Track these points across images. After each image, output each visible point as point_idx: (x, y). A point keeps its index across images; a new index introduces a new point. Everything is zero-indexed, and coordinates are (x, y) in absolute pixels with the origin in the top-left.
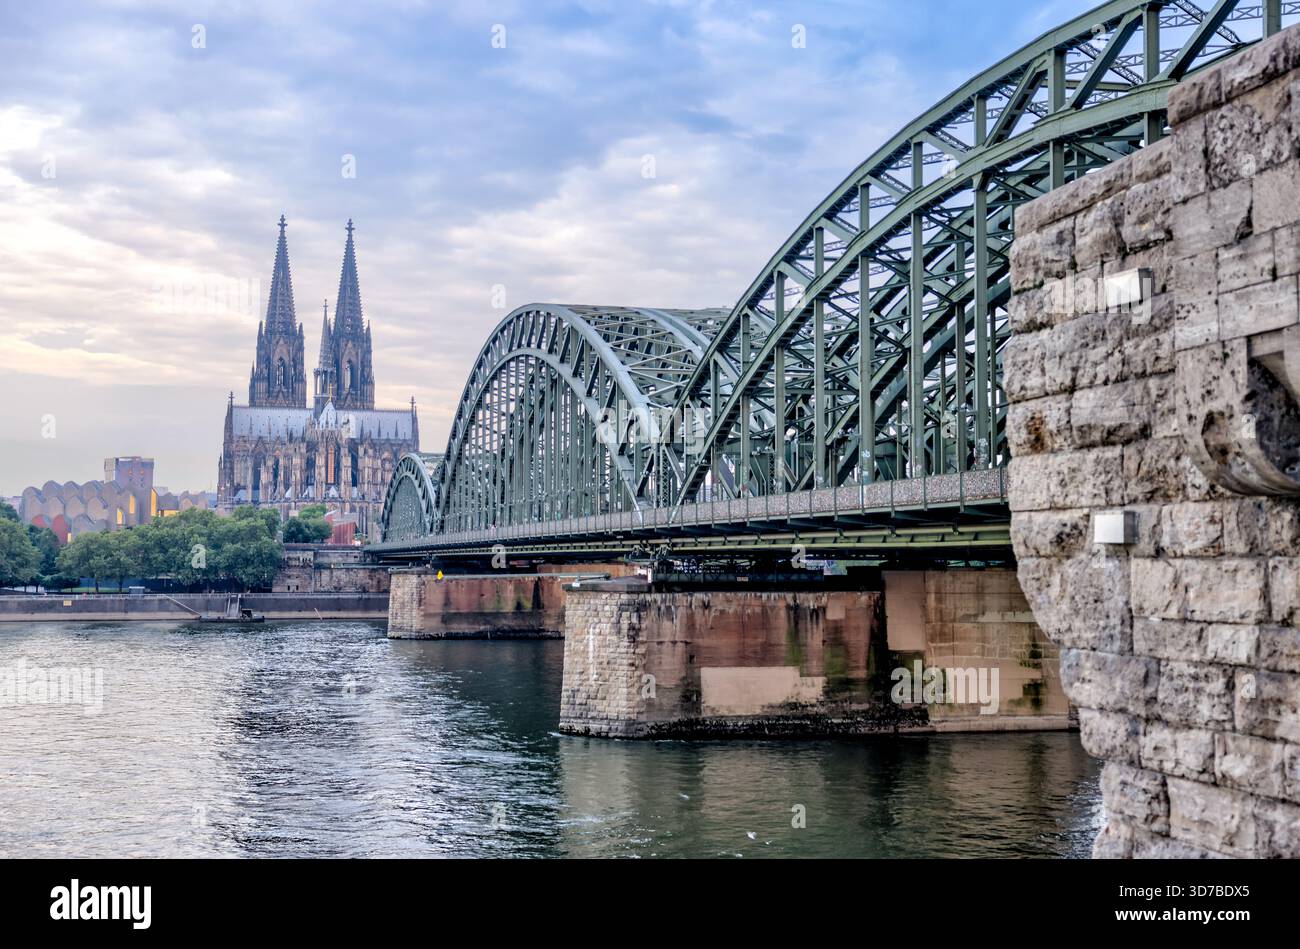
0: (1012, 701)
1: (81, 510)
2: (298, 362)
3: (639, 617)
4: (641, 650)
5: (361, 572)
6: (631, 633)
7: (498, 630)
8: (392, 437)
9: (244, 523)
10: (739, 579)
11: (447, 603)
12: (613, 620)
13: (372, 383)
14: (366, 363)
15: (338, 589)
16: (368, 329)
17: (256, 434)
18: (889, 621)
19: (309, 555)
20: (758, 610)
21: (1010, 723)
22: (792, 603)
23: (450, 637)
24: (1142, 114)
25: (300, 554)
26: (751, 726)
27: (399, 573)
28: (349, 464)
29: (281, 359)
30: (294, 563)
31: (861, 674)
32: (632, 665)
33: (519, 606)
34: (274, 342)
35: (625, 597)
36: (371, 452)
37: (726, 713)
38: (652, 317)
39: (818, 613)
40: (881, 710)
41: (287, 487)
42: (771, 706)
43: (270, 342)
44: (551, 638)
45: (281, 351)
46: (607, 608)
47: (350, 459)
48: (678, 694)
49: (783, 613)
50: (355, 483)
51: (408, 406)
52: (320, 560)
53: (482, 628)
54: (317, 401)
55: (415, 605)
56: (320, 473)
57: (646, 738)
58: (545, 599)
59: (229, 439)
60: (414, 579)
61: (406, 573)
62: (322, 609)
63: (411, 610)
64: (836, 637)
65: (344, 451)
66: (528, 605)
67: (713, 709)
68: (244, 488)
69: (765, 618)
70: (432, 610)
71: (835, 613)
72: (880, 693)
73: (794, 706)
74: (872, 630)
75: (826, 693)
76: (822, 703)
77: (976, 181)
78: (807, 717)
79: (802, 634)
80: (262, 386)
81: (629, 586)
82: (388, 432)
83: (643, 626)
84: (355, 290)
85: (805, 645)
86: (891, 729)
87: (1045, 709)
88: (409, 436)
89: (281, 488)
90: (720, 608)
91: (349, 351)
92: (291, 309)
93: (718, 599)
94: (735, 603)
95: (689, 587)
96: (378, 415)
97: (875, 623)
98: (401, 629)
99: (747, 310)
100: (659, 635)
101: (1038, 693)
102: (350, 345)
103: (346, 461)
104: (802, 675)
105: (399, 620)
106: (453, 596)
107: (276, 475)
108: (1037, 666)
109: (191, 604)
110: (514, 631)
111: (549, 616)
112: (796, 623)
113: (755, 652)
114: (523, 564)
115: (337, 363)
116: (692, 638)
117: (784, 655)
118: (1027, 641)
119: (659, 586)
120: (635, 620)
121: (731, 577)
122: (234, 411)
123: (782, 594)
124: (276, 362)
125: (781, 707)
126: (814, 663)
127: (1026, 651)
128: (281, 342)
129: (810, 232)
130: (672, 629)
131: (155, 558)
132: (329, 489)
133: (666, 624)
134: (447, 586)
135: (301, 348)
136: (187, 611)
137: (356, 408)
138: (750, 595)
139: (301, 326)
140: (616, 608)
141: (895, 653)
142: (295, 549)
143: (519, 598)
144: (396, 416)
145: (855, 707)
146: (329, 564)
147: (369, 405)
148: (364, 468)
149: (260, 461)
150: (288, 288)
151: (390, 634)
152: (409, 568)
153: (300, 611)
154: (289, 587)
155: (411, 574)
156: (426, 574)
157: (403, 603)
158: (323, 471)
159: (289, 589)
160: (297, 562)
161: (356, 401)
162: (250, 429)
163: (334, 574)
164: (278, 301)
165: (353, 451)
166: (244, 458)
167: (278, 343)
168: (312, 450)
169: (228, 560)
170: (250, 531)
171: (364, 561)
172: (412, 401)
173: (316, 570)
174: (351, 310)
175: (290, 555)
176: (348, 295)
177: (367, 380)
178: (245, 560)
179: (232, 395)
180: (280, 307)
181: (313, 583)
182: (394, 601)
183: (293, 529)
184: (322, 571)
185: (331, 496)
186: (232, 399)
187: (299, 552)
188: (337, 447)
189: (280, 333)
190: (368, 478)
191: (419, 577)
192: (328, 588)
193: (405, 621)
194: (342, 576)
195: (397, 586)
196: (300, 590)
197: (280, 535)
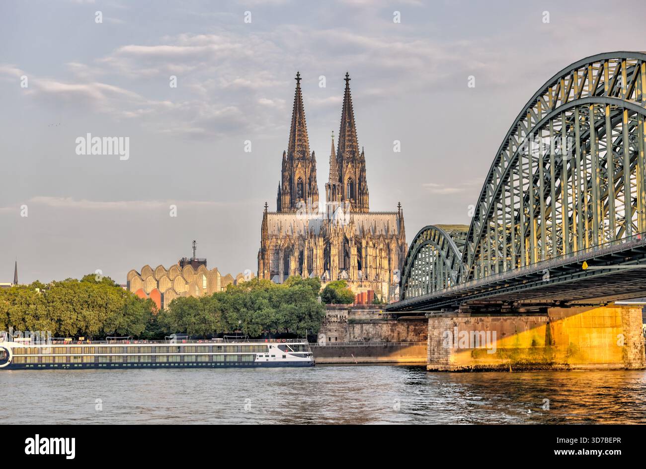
1: (170, 285)
2: (312, 179)
5: (385, 326)
7: (518, 363)
8: (384, 233)
9: (297, 288)
13: (367, 194)
14: (362, 179)
15: (367, 339)
16: (363, 153)
17: (283, 234)
19: (345, 313)
23: (478, 370)
25: (337, 313)
27: (436, 316)
28: (356, 253)
30: (333, 319)
33: (534, 343)
34: (294, 165)
36: (371, 244)
41: (311, 271)
43: (291, 166)
44: (562, 370)
45: (299, 173)
47: (356, 249)
50: (360, 268)
51: (397, 210)
52: (352, 317)
53: (505, 361)
56: (335, 260)
58: (555, 337)
59: (264, 237)
60: (448, 322)
61: (441, 316)
62: (357, 355)
65: (352, 244)
66: (542, 342)
68: (278, 274)
80: (287, 198)
82: (381, 229)
84: (352, 125)
88: (396, 233)
89: (306, 272)
91: (349, 172)
92: (306, 141)
96: (374, 216)
98: (438, 363)
102: (350, 166)
103: (354, 251)
105: (436, 355)
107: (301, 263)
110: (532, 364)
111: (559, 350)
114: (536, 308)
115: (341, 180)
122: (268, 216)
124: (296, 178)
128: (299, 166)
131: (230, 316)
132: (341, 272)
134: (475, 326)
135: (313, 170)
137: (355, 213)
139: (313, 153)
142: (334, 309)
143: (534, 337)
144: (387, 217)
146: (360, 320)
147: (365, 210)
148: (367, 256)
149: (288, 252)
150: (303, 125)
151: (429, 367)
152: (443, 313)
153: (340, 357)
154: (330, 338)
155: (445, 317)
156: (457, 316)
157: (439, 341)
158: (336, 258)
159: (330, 340)
160: (336, 318)
161: (356, 207)
162: (280, 230)
163: (364, 328)
164: (296, 135)
165: (358, 243)
166: (277, 252)
167: (297, 166)
168: (328, 244)
169: (285, 317)
170: (301, 294)
171: (387, 318)
172: (399, 204)
173: (350, 325)
174: (350, 141)
175: (330, 313)
176: (347, 129)
177: (363, 192)
178: (298, 317)
179: (266, 205)
180: (298, 140)
181: (348, 335)
182: (431, 339)
183: (329, 295)
184: (355, 325)
185: (342, 277)
186: (266, 207)
187: (336, 311)
188: (346, 240)
189: (298, 159)
190: (370, 263)
191: (452, 319)
192: (360, 338)
193: (441, 356)
194: (370, 329)
195: (434, 328)
196: (339, 341)
197: (319, 300)
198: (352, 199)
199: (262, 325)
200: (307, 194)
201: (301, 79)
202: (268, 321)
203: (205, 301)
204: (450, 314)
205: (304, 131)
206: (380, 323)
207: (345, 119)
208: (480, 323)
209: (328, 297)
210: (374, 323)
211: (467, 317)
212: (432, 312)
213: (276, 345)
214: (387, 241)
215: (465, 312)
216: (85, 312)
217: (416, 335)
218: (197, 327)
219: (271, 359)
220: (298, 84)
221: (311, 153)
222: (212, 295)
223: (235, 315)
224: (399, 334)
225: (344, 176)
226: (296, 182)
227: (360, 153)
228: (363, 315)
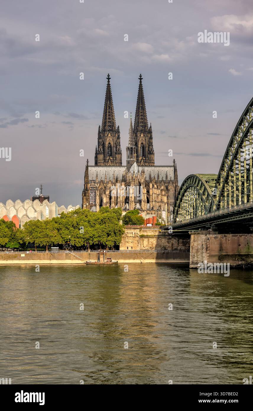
1: (25, 213)
2: (118, 144)
7: (249, 264)
8: (164, 179)
11: (221, 249)
13: (153, 154)
14: (150, 144)
15: (152, 248)
16: (151, 127)
17: (99, 179)
19: (137, 231)
25: (132, 231)
27: (196, 233)
28: (146, 192)
29: (109, 143)
30: (130, 235)
34: (106, 135)
36: (155, 186)
41: (116, 204)
43: (104, 135)
45: (109, 139)
47: (146, 189)
50: (148, 202)
52: (142, 233)
53: (240, 263)
54: (128, 162)
55: (204, 250)
56: (132, 197)
59: (86, 182)
60: (203, 237)
61: (199, 233)
62: (145, 258)
63: (202, 253)
65: (143, 186)
68: (95, 205)
70: (213, 253)
80: (101, 157)
82: (162, 177)
84: (143, 108)
88: (173, 179)
89: (113, 205)
91: (142, 138)
92: (114, 119)
96: (158, 168)
98: (197, 263)
102: (142, 135)
103: (144, 191)
105: (196, 259)
106: (224, 246)
107: (110, 199)
109: (81, 256)
115: (136, 144)
122: (89, 168)
124: (107, 143)
128: (109, 135)
131: (63, 233)
132: (136, 204)
134: (221, 240)
135: (119, 138)
136: (79, 259)
137: (146, 166)
139: (118, 127)
142: (130, 228)
144: (166, 169)
146: (147, 236)
147: (152, 164)
148: (153, 194)
149: (102, 191)
150: (112, 109)
151: (191, 266)
152: (200, 231)
153: (134, 259)
154: (128, 247)
155: (202, 234)
156: (210, 234)
157: (198, 250)
159: (128, 248)
160: (132, 234)
161: (146, 162)
162: (96, 177)
163: (150, 240)
164: (107, 115)
165: (147, 185)
167: (108, 135)
169: (98, 233)
170: (109, 219)
171: (165, 234)
172: (174, 161)
173: (141, 239)
174: (142, 119)
175: (128, 231)
176: (140, 111)
177: (151, 152)
178: (107, 234)
179: (88, 161)
180: (108, 118)
181: (139, 246)
182: (192, 248)
183: (127, 219)
184: (144, 239)
185: (137, 208)
186: (88, 162)
187: (132, 230)
188: (139, 184)
189: (109, 131)
190: (155, 199)
191: (206, 235)
192: (147, 247)
193: (199, 259)
194: (154, 242)
195: (194, 241)
196: (133, 249)
197: (121, 222)
198: (143, 157)
199: (84, 239)
200: (114, 154)
201: (110, 78)
202: (87, 237)
203: (47, 223)
204: (204, 232)
205: (112, 113)
206: (161, 238)
207: (139, 104)
208: (224, 238)
209: (127, 221)
211: (216, 234)
212: (193, 231)
214: (166, 185)
215: (214, 230)
217: (184, 245)
218: (42, 240)
220: (109, 82)
221: (117, 127)
222: (51, 219)
223: (67, 232)
224: (172, 245)
225: (139, 142)
226: (107, 146)
227: (149, 127)
228: (150, 233)
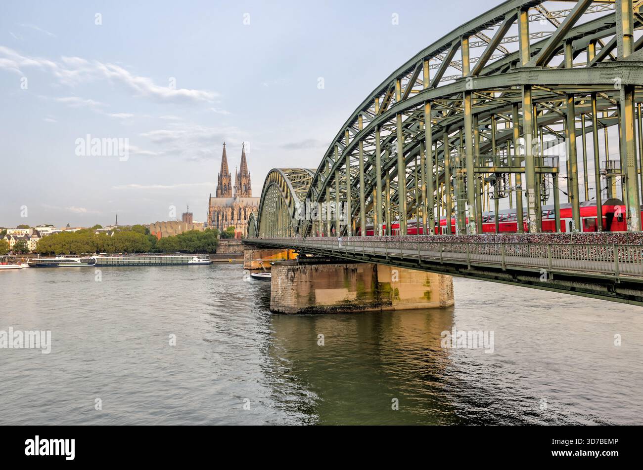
0: (420, 298)
1: (165, 230)
2: (230, 184)
3: (294, 273)
4: (295, 284)
6: (292, 279)
9: (207, 233)
10: (327, 260)
12: (286, 274)
13: (251, 190)
14: (249, 184)
15: (235, 252)
18: (378, 273)
19: (227, 242)
20: (334, 270)
21: (420, 305)
22: (345, 267)
24: (423, 101)
25: (224, 242)
26: (332, 309)
27: (247, 249)
29: (225, 183)
30: (223, 245)
31: (369, 290)
32: (292, 289)
34: (223, 178)
35: (289, 267)
36: (250, 210)
37: (323, 304)
38: (308, 172)
39: (354, 271)
40: (376, 302)
42: (339, 302)
43: (221, 178)
45: (225, 181)
46: (284, 270)
48: (308, 298)
49: (342, 271)
52: (230, 243)
54: (235, 195)
55: (252, 259)
56: (235, 217)
57: (298, 313)
59: (210, 207)
60: (251, 251)
62: (230, 258)
64: (360, 278)
65: (242, 210)
67: (319, 303)
68: (215, 221)
69: (336, 272)
71: (360, 271)
72: (376, 296)
73: (347, 301)
74: (372, 275)
75: (357, 297)
76: (356, 300)
77: (376, 128)
78: (351, 305)
79: (349, 278)
80: (220, 192)
81: (291, 263)
82: (255, 204)
83: (295, 276)
85: (350, 281)
86: (380, 309)
87: (431, 300)
89: (224, 221)
90: (321, 270)
91: (244, 181)
92: (227, 169)
93: (320, 267)
94: (326, 268)
95: (311, 263)
96: (253, 198)
97: (374, 273)
98: (248, 267)
99: (319, 173)
100: (301, 279)
101: (429, 295)
102: (244, 179)
103: (243, 213)
104: (349, 291)
105: (247, 263)
106: (263, 256)
107: (223, 217)
108: (428, 286)
112: (347, 274)
113: (333, 284)
115: (241, 184)
116: (312, 279)
117: (343, 284)
118: (425, 278)
119: (300, 263)
120: (293, 274)
121: (324, 260)
123: (342, 265)
124: (223, 184)
125: (342, 302)
126: (353, 287)
127: (425, 281)
128: (225, 178)
129: (334, 147)
130: (305, 277)
133: (303, 275)
134: (261, 253)
135: (230, 180)
137: (246, 197)
138: (331, 265)
140: (286, 271)
141: (381, 283)
142: (222, 241)
145: (367, 301)
146: (233, 245)
147: (249, 196)
149: (219, 213)
150: (226, 163)
153: (225, 259)
157: (248, 259)
158: (236, 216)
159: (221, 253)
161: (246, 195)
162: (216, 204)
163: (234, 248)
164: (224, 166)
165: (245, 210)
166: (214, 212)
168: (233, 209)
169: (203, 244)
173: (229, 247)
174: (244, 169)
176: (243, 164)
177: (249, 189)
178: (208, 244)
180: (224, 168)
181: (228, 251)
182: (245, 258)
183: (223, 234)
186: (210, 196)
188: (240, 209)
189: (224, 176)
191: (253, 250)
192: (232, 252)
194: (236, 248)
195: (246, 254)
196: (224, 253)
197: (219, 236)
198: (245, 192)
199: (194, 247)
200: (227, 189)
202: (196, 246)
205: (226, 165)
206: (240, 246)
207: (242, 160)
208: (263, 252)
210: (238, 246)
211: (258, 250)
213: (196, 256)
216: (126, 244)
218: (169, 249)
219: (194, 262)
220: (224, 146)
221: (229, 174)
222: (176, 236)
223: (184, 244)
225: (242, 182)
227: (248, 174)
228: (234, 243)
